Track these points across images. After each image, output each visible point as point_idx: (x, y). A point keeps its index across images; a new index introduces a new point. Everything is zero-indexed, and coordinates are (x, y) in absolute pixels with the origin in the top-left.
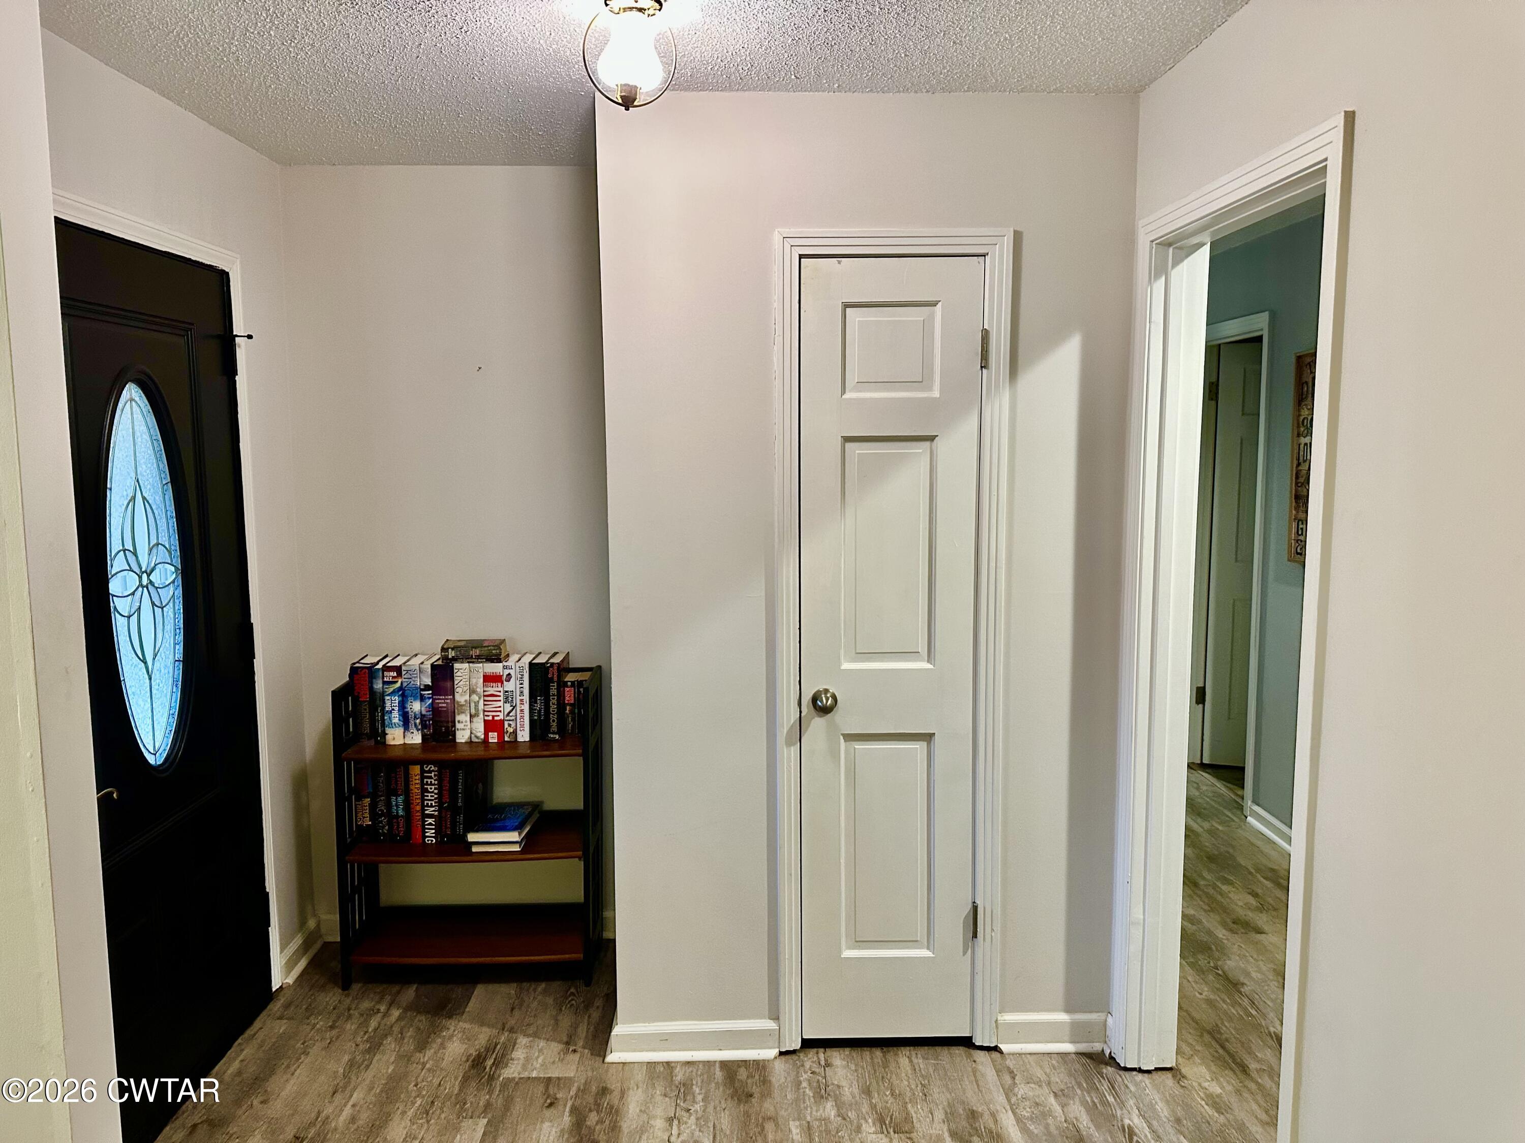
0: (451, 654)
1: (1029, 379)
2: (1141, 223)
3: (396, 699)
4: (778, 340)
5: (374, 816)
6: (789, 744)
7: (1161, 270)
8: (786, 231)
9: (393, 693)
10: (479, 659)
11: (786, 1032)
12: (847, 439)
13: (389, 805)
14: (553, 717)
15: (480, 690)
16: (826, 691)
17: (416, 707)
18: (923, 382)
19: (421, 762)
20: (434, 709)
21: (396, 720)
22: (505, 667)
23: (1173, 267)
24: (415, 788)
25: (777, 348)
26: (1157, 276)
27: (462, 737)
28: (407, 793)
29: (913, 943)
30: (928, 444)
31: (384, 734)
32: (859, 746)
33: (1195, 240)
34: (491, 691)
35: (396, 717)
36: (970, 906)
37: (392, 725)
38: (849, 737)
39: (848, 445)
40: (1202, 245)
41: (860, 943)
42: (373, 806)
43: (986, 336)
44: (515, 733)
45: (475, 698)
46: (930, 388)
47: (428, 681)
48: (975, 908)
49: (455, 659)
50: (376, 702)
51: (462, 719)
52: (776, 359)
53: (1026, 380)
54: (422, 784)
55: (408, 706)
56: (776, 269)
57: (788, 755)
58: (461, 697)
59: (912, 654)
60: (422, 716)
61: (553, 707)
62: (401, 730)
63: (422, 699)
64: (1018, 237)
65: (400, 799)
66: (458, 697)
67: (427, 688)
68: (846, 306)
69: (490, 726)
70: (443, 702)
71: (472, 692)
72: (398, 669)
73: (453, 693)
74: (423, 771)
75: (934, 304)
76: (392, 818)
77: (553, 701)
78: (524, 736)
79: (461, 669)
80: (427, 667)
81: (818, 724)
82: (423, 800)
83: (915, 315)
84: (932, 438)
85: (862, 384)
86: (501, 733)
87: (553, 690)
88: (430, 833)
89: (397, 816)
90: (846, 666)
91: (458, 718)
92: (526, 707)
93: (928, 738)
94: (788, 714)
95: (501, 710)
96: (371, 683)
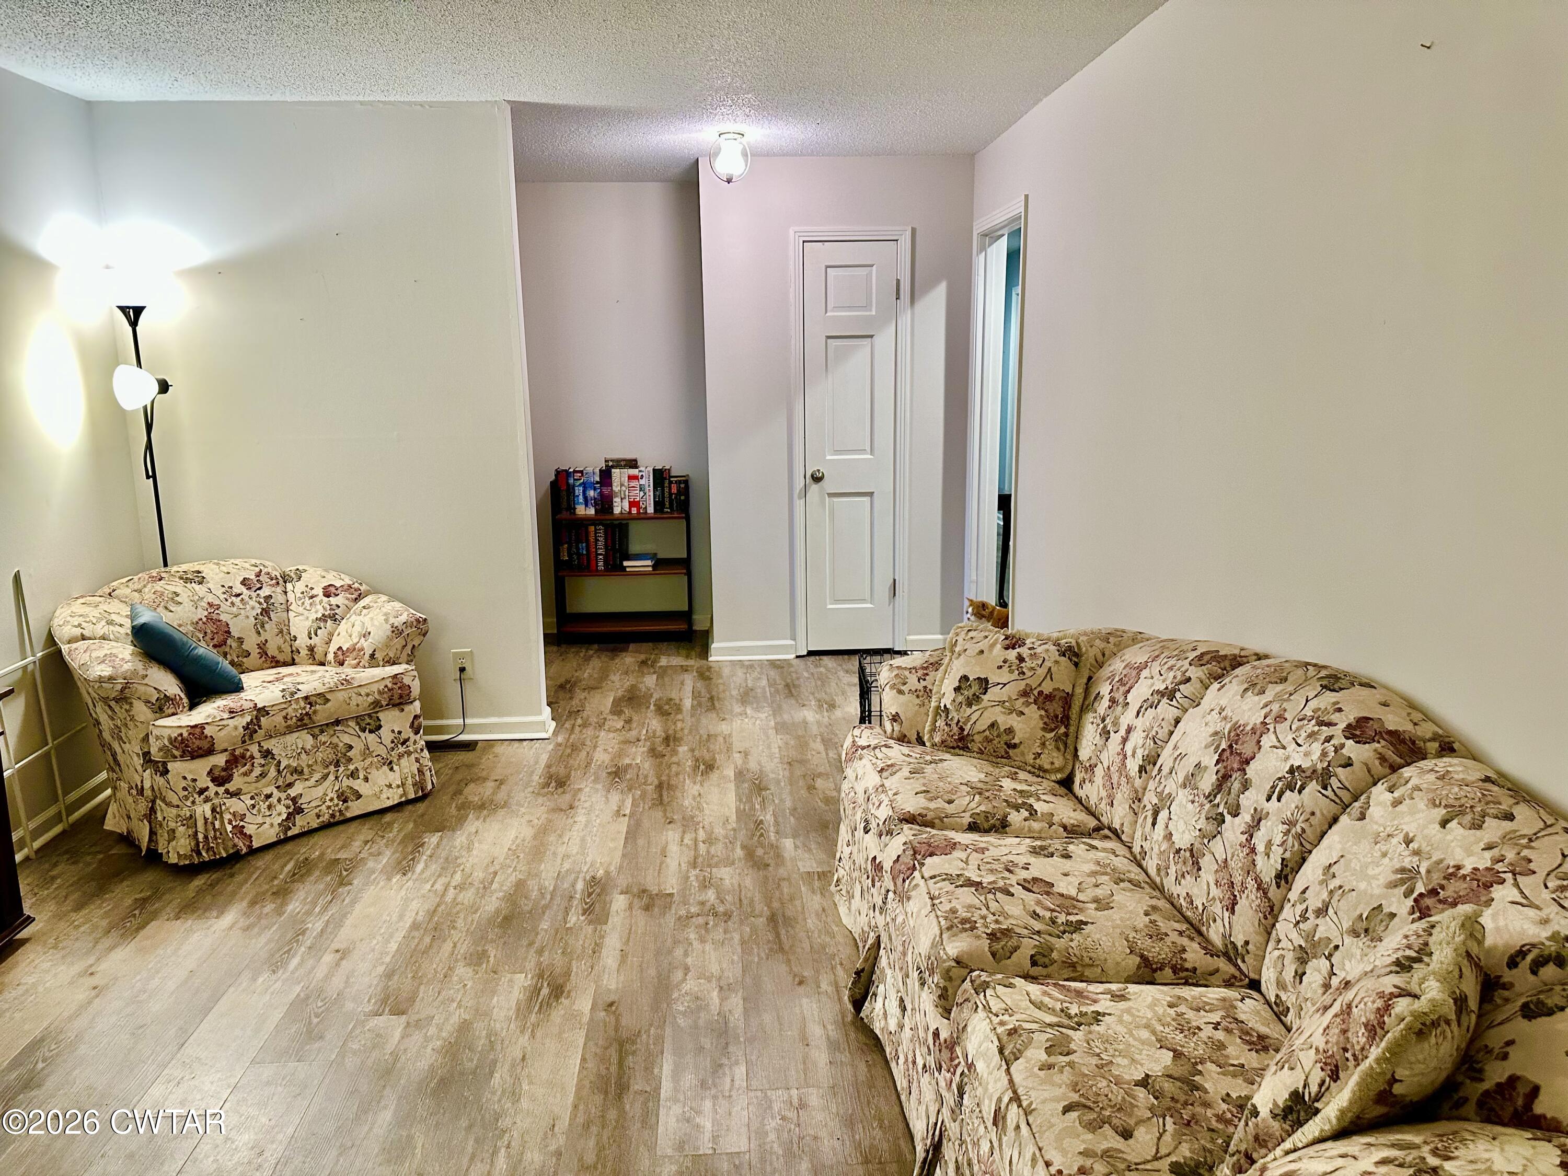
0: (611, 464)
1: (920, 305)
2: (974, 224)
3: (581, 489)
4: (793, 285)
5: (570, 555)
6: (800, 498)
7: (983, 249)
8: (797, 229)
9: (580, 485)
10: (625, 467)
11: (799, 646)
12: (828, 337)
13: (578, 549)
14: (667, 500)
15: (626, 484)
16: (819, 471)
17: (591, 493)
18: (867, 307)
19: (595, 525)
20: (601, 494)
21: (581, 501)
22: (640, 471)
23: (989, 246)
24: (592, 539)
25: (792, 290)
26: (981, 252)
27: (617, 510)
28: (587, 542)
29: (863, 601)
30: (869, 339)
31: (575, 509)
32: (836, 499)
33: (1000, 233)
34: (632, 484)
35: (581, 499)
36: (892, 580)
37: (578, 503)
38: (830, 495)
39: (829, 341)
40: (1003, 235)
41: (837, 601)
42: (569, 549)
43: (898, 281)
44: (646, 508)
45: (623, 488)
46: (871, 310)
47: (598, 479)
48: (895, 580)
49: (613, 467)
50: (571, 490)
51: (617, 500)
52: (791, 296)
53: (919, 306)
54: (596, 536)
55: (587, 493)
56: (791, 248)
57: (799, 504)
58: (616, 488)
59: (863, 451)
60: (595, 499)
61: (666, 494)
62: (584, 506)
63: (595, 489)
64: (914, 231)
65: (584, 545)
66: (614, 488)
67: (597, 483)
68: (827, 267)
69: (632, 504)
70: (606, 491)
71: (622, 485)
72: (581, 472)
73: (611, 486)
74: (596, 529)
75: (872, 266)
76: (579, 555)
77: (666, 490)
78: (651, 510)
79: (616, 472)
80: (597, 471)
81: (815, 488)
82: (596, 545)
83: (862, 272)
84: (872, 336)
85: (836, 308)
86: (639, 509)
87: (666, 484)
88: (601, 564)
89: (583, 554)
90: (828, 457)
91: (615, 500)
92: (652, 494)
93: (871, 494)
94: (799, 483)
95: (637, 495)
96: (567, 480)
